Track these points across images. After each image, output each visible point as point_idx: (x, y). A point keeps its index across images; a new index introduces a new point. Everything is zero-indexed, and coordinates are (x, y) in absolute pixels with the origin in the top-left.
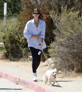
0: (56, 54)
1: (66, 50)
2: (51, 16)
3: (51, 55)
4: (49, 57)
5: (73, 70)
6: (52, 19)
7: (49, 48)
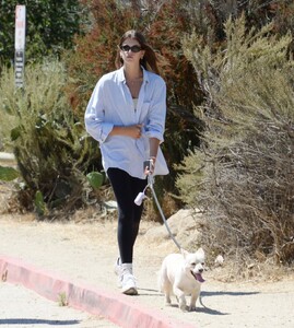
0: (207, 194)
1: (243, 179)
2: (188, 53)
3: (188, 199)
4: (180, 205)
5: (267, 252)
6: (190, 67)
7: (182, 172)
